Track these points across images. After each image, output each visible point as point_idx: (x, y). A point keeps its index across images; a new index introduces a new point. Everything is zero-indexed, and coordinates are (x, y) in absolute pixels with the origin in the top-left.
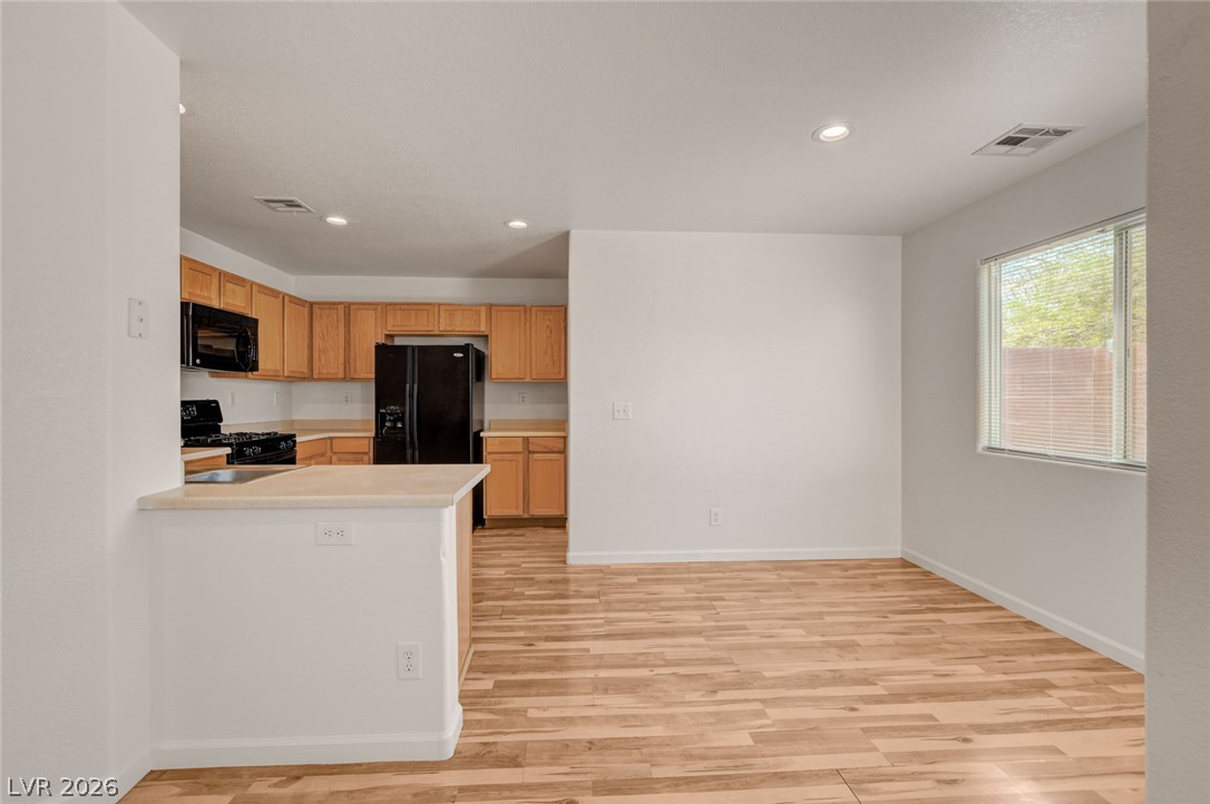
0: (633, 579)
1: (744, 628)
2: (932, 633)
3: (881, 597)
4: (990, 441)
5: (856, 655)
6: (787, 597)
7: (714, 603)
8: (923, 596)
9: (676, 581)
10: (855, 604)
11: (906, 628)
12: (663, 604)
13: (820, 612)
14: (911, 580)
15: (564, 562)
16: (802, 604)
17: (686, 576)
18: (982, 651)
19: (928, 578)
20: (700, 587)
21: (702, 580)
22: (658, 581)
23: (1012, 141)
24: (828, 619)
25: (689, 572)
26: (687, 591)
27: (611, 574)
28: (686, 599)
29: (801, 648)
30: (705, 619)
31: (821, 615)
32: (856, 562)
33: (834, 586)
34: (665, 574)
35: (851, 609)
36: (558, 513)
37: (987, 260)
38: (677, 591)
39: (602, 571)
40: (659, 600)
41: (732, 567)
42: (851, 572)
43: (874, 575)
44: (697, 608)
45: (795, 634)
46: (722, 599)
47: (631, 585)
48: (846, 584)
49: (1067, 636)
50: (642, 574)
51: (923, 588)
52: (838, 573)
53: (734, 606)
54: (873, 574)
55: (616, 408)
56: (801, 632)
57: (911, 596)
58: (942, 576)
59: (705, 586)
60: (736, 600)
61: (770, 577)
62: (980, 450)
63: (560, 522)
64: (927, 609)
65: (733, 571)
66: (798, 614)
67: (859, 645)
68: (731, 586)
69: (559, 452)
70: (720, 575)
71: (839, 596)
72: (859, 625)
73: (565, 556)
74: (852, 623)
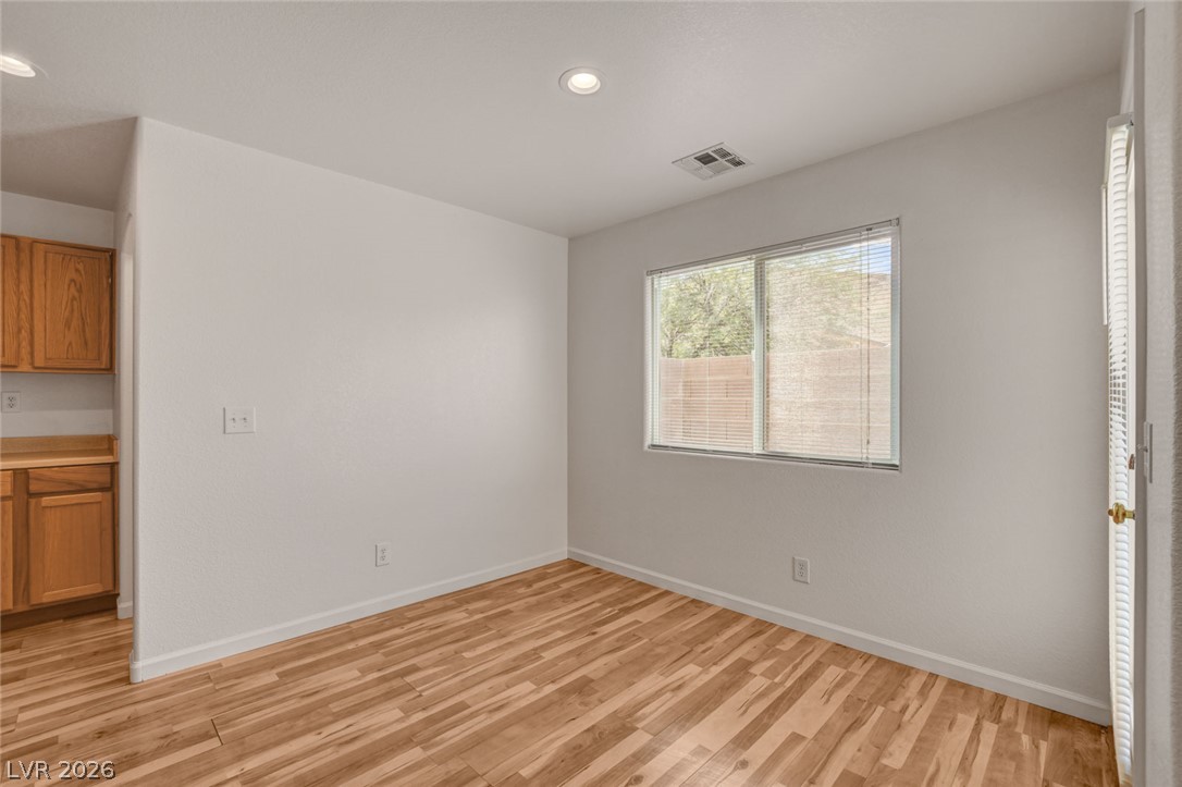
0: (270, 677)
1: (463, 706)
2: (640, 638)
3: (577, 609)
4: (652, 439)
5: (597, 695)
6: (489, 640)
7: (409, 679)
8: (609, 596)
9: (343, 659)
10: (559, 627)
11: (618, 640)
12: (335, 707)
13: (535, 649)
14: (588, 582)
15: (127, 680)
16: (511, 644)
17: (351, 646)
18: (685, 644)
19: (602, 578)
20: (378, 658)
21: (377, 646)
22: (312, 668)
23: (706, 159)
24: (548, 655)
25: (353, 639)
26: (364, 671)
27: (227, 677)
28: (366, 687)
29: (543, 709)
30: (407, 711)
31: (535, 654)
32: (534, 573)
33: (530, 609)
34: (320, 652)
35: (559, 634)
36: (100, 590)
37: (651, 273)
38: (345, 676)
39: (208, 678)
40: (326, 702)
41: (410, 614)
42: (536, 586)
43: (556, 585)
44: (389, 696)
45: (524, 693)
46: (414, 669)
47: (269, 690)
48: (538, 604)
49: (724, 606)
50: (284, 662)
51: (604, 588)
52: (522, 590)
53: (435, 676)
54: (555, 583)
55: (229, 416)
56: (528, 686)
57: (599, 601)
58: (609, 570)
59: (386, 655)
60: (435, 665)
61: (458, 617)
62: (646, 448)
63: (104, 604)
64: (621, 610)
65: (412, 620)
66: (515, 660)
67: (592, 681)
68: (418, 644)
69: (101, 489)
70: (397, 631)
71: (540, 620)
72: (578, 652)
73: (128, 668)
74: (570, 653)
